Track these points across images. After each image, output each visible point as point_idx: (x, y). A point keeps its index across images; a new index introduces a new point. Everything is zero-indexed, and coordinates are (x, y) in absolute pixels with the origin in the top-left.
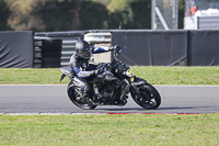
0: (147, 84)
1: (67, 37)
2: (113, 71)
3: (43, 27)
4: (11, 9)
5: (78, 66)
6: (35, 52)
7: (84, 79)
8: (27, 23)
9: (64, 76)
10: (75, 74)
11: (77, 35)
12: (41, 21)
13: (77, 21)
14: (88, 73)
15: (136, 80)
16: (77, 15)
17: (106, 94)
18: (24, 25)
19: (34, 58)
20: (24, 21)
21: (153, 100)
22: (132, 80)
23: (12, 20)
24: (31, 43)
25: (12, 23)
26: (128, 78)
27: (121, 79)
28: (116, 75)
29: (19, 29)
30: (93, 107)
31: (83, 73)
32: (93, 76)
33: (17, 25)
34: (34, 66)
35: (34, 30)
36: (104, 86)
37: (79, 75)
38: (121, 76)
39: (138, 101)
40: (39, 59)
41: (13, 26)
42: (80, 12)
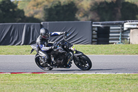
0: (83, 55)
1: (113, 25)
2: (63, 47)
3: (98, 18)
4: (78, 7)
5: (41, 44)
6: (93, 34)
7: (45, 52)
8: (88, 16)
9: (33, 50)
10: (39, 49)
11: (119, 24)
12: (97, 15)
13: (119, 15)
14: (48, 48)
15: (77, 52)
16: (119, 11)
17: (58, 61)
18: (86, 17)
19: (93, 38)
20: (86, 15)
21: (87, 65)
22: (75, 52)
23: (79, 14)
24: (90, 28)
25: (78, 16)
26: (72, 51)
27: (68, 52)
28: (65, 49)
29: (83, 20)
30: (51, 69)
31: (45, 48)
32: (51, 50)
33: (81, 17)
34: (92, 43)
35: (92, 20)
36: (57, 56)
37: (42, 49)
38: (68, 50)
39: (78, 65)
40: (96, 38)
41: (79, 18)
42: (121, 9)
